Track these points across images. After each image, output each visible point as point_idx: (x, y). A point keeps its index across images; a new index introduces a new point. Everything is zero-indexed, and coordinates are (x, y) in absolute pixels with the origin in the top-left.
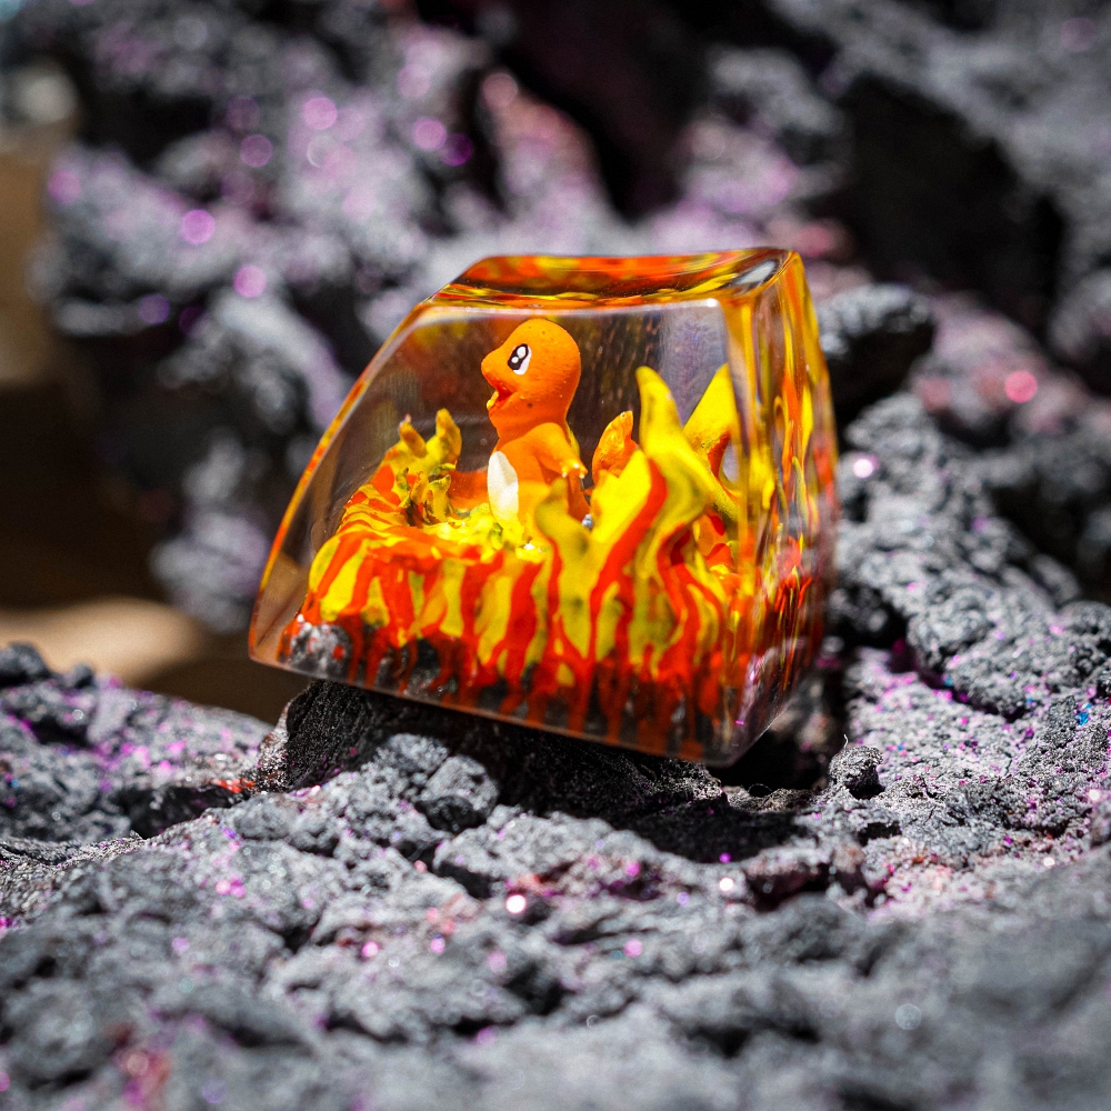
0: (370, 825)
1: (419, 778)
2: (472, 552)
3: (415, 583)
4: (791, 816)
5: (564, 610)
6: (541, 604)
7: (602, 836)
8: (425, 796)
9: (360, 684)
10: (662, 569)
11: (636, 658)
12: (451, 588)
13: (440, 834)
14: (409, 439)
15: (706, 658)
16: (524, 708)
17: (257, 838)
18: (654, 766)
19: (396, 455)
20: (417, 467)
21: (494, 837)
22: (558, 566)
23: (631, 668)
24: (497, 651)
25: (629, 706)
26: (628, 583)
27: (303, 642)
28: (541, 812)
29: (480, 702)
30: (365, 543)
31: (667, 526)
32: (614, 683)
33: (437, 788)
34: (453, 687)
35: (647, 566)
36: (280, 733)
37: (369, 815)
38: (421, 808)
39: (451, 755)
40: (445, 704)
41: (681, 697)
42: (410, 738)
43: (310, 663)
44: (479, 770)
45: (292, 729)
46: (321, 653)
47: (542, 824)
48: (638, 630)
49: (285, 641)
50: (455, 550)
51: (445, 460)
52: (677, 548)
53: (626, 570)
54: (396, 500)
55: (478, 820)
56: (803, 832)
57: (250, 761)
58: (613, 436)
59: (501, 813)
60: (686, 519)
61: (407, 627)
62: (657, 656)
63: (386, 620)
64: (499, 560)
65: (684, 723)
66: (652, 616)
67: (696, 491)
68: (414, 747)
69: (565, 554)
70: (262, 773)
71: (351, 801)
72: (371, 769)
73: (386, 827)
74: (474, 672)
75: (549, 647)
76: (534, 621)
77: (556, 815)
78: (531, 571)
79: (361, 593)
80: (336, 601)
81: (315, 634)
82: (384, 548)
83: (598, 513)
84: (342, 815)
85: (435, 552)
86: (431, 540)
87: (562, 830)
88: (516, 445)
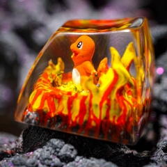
0: (46, 161)
1: (58, 150)
2: (69, 93)
3: (56, 101)
4: (150, 157)
5: (93, 108)
6: (87, 106)
7: (104, 163)
8: (59, 154)
9: (43, 127)
10: (118, 97)
11: (111, 119)
12: (65, 102)
13: (63, 163)
14: (52, 65)
15: (129, 119)
16: (83, 132)
17: (18, 165)
18: (114, 145)
19: (48, 70)
20: (54, 72)
21: (77, 164)
22: (91, 97)
23: (110, 122)
24: (76, 118)
25: (110, 131)
26: (109, 101)
27: (28, 116)
28: (88, 158)
29: (72, 130)
30: (43, 92)
31: (118, 86)
32: (106, 125)
33: (62, 152)
34: (66, 127)
35: (114, 96)
36: (21, 139)
37: (45, 159)
38: (58, 157)
39: (66, 143)
40: (64, 131)
41: (122, 128)
42: (55, 140)
43: (30, 122)
44: (72, 147)
45: (24, 138)
46: (33, 119)
47: (88, 161)
48: (112, 112)
49: (23, 116)
50: (65, 93)
51: (61, 70)
52: (121, 92)
53: (109, 97)
54: (49, 81)
55: (72, 160)
56: (153, 161)
57: (13, 146)
58: (102, 64)
59: (78, 158)
60: (123, 84)
61: (54, 112)
62: (116, 118)
63: (49, 110)
64: (76, 95)
65: (123, 135)
66: (115, 109)
67: (125, 77)
68: (56, 142)
69: (93, 93)
70: (17, 149)
71: (41, 156)
72: (45, 147)
73: (50, 162)
74: (71, 123)
75: (89, 117)
76: (86, 110)
77: (92, 158)
78: (85, 98)
79: (42, 104)
80: (36, 106)
81: (31, 114)
82: (48, 93)
83: (101, 83)
84: (38, 159)
85: (60, 94)
86: (59, 90)
87: (93, 162)
88: (79, 66)
